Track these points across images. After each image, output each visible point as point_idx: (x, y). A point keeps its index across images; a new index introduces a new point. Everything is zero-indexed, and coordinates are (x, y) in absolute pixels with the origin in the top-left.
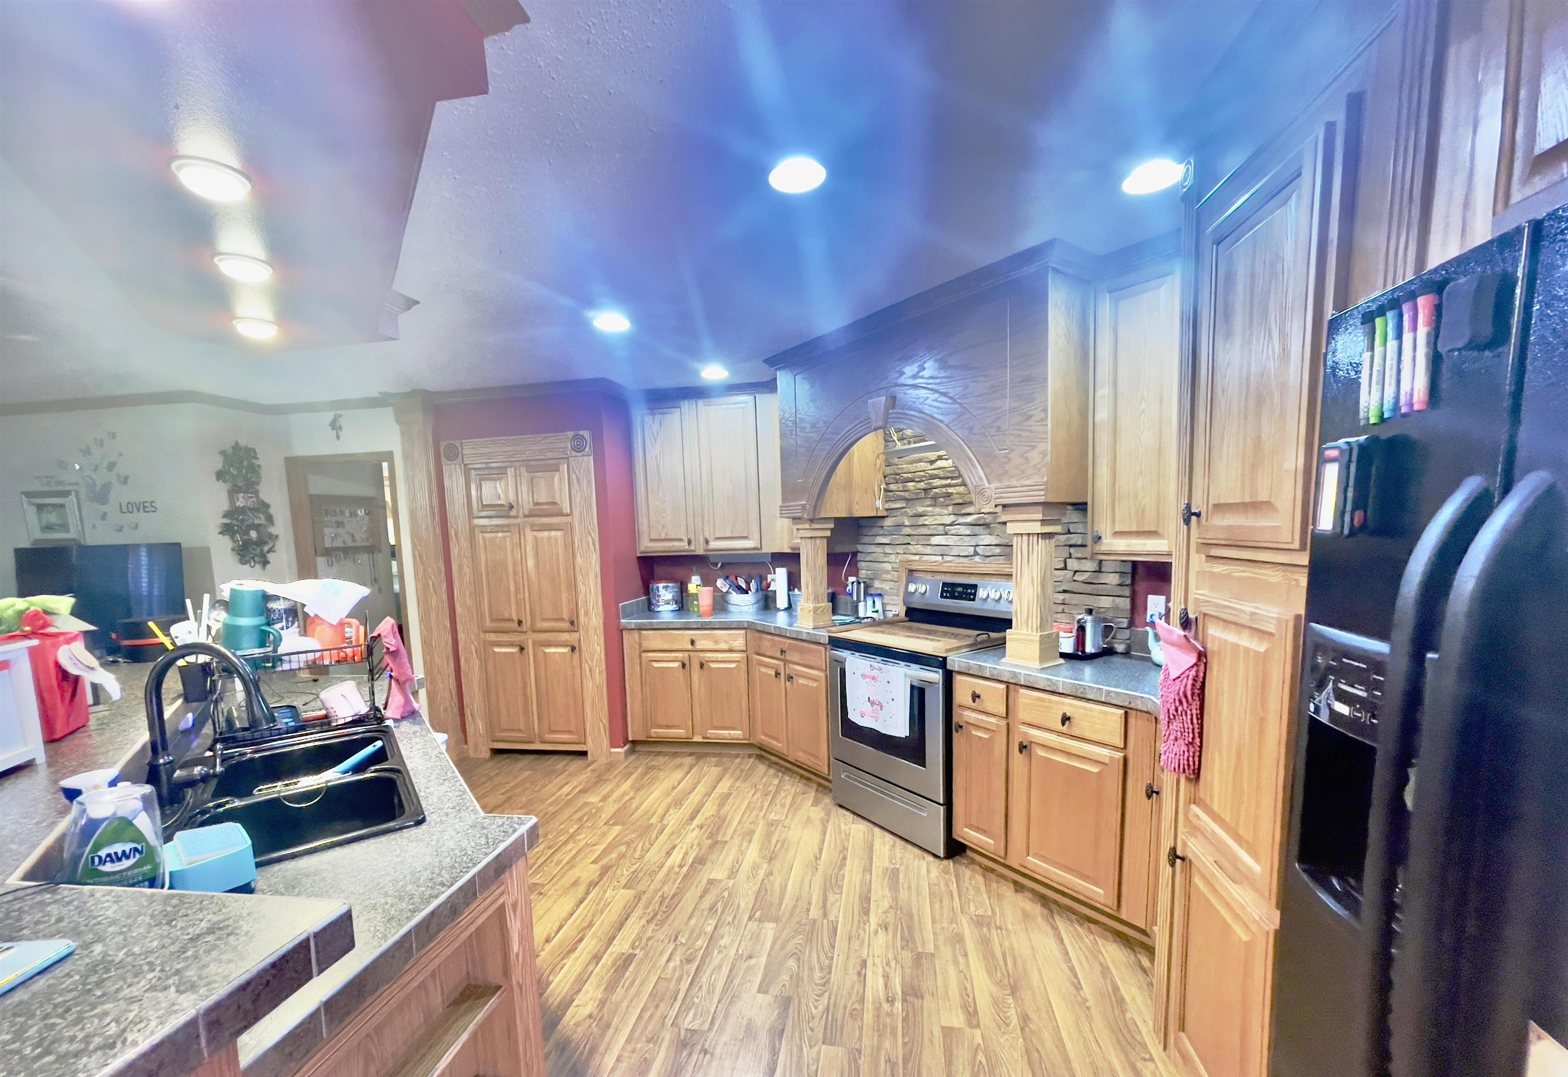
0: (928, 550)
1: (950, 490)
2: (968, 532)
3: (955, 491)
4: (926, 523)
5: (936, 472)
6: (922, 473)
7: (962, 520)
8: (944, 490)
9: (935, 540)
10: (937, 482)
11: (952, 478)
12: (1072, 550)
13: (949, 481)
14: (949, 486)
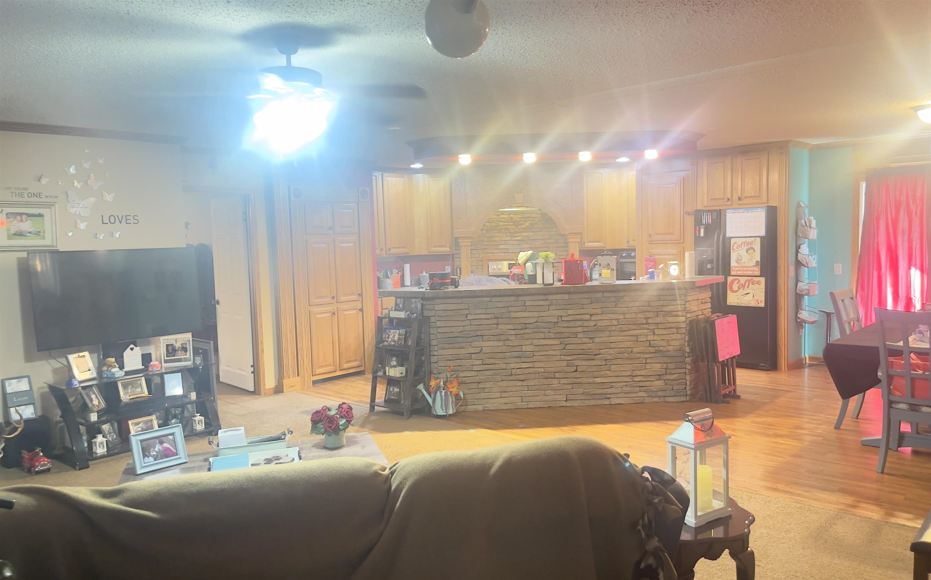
0: (497, 251)
1: (508, 227)
2: (517, 243)
3: (510, 227)
4: (496, 240)
5: (501, 219)
6: (494, 219)
7: (513, 239)
8: (505, 227)
9: (501, 247)
10: (501, 223)
11: (508, 222)
12: (558, 248)
13: (506, 223)
14: (507, 225)
